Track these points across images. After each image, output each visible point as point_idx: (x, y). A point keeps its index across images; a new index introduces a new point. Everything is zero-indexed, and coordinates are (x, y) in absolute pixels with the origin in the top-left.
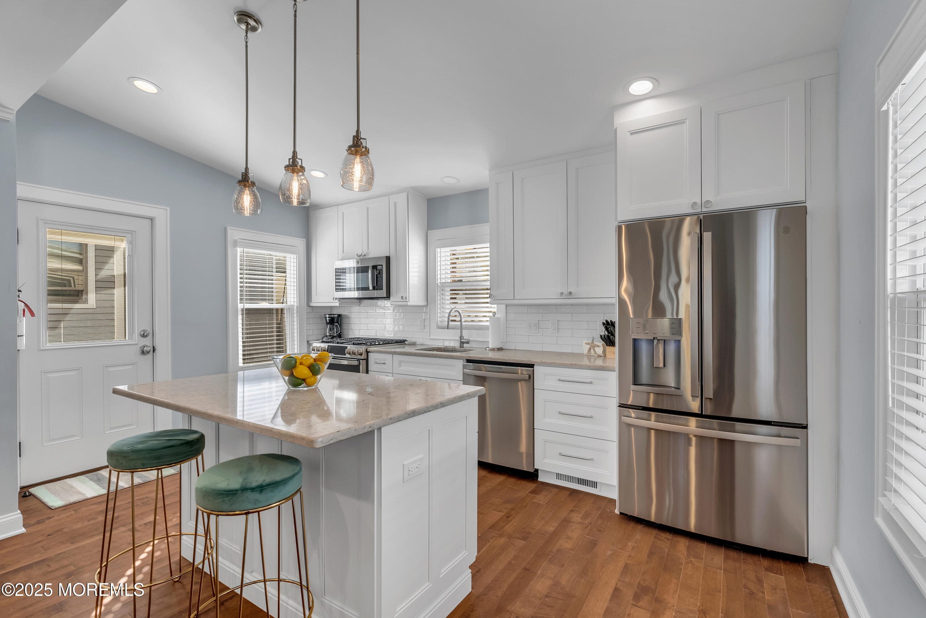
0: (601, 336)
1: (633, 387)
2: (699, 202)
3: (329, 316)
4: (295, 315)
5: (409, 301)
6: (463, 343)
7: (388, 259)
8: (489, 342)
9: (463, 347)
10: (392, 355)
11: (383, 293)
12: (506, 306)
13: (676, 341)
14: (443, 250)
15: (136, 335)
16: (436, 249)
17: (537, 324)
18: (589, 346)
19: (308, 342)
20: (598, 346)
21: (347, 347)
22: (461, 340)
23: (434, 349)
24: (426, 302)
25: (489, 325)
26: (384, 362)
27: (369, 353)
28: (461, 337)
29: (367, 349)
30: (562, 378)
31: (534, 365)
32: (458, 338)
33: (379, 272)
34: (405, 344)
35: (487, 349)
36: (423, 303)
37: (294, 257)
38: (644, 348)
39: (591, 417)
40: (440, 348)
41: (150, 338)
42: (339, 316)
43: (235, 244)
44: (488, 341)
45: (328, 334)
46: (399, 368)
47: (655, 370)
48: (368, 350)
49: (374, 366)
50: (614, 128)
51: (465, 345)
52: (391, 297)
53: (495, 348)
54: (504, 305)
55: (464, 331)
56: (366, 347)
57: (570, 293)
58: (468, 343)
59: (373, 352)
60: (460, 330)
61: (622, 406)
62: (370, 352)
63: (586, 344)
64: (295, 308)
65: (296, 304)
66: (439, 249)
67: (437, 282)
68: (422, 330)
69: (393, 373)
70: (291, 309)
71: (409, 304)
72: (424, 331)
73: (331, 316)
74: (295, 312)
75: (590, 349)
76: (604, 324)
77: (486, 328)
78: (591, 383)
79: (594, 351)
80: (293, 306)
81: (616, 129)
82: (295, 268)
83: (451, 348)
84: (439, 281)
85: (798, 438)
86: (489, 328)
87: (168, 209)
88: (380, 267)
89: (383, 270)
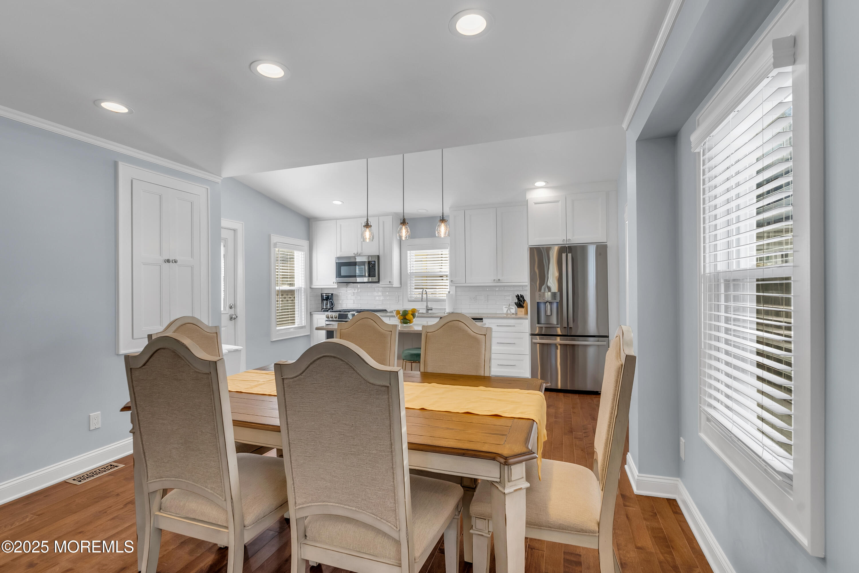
0: (515, 303)
1: (538, 325)
2: (566, 239)
3: (326, 295)
4: (303, 294)
6: (429, 310)
7: (378, 256)
10: (389, 318)
11: (375, 279)
12: (456, 287)
13: (556, 302)
14: (411, 252)
15: (228, 308)
17: (475, 298)
18: (507, 309)
19: (310, 313)
20: (512, 309)
22: (427, 308)
24: (400, 285)
30: (498, 325)
31: (482, 318)
32: (425, 307)
33: (373, 265)
35: (446, 313)
36: (399, 286)
37: (302, 253)
38: (542, 306)
39: (514, 344)
41: (233, 309)
42: (332, 294)
43: (275, 245)
44: (445, 308)
45: (325, 307)
47: (548, 317)
50: (527, 199)
51: (430, 311)
52: (380, 282)
54: (455, 287)
55: (428, 303)
57: (499, 280)
58: (432, 310)
60: (426, 302)
61: (532, 335)
63: (505, 307)
64: (303, 289)
65: (303, 287)
66: (409, 252)
67: (407, 272)
68: (396, 303)
70: (299, 290)
71: (394, 286)
72: (398, 303)
73: (327, 295)
74: (303, 292)
75: (508, 310)
76: (516, 296)
77: (443, 300)
78: (514, 326)
79: (510, 311)
80: (301, 288)
81: (528, 200)
82: (303, 261)
84: (409, 271)
85: (605, 341)
86: (446, 300)
87: (244, 223)
88: (373, 262)
89: (375, 264)
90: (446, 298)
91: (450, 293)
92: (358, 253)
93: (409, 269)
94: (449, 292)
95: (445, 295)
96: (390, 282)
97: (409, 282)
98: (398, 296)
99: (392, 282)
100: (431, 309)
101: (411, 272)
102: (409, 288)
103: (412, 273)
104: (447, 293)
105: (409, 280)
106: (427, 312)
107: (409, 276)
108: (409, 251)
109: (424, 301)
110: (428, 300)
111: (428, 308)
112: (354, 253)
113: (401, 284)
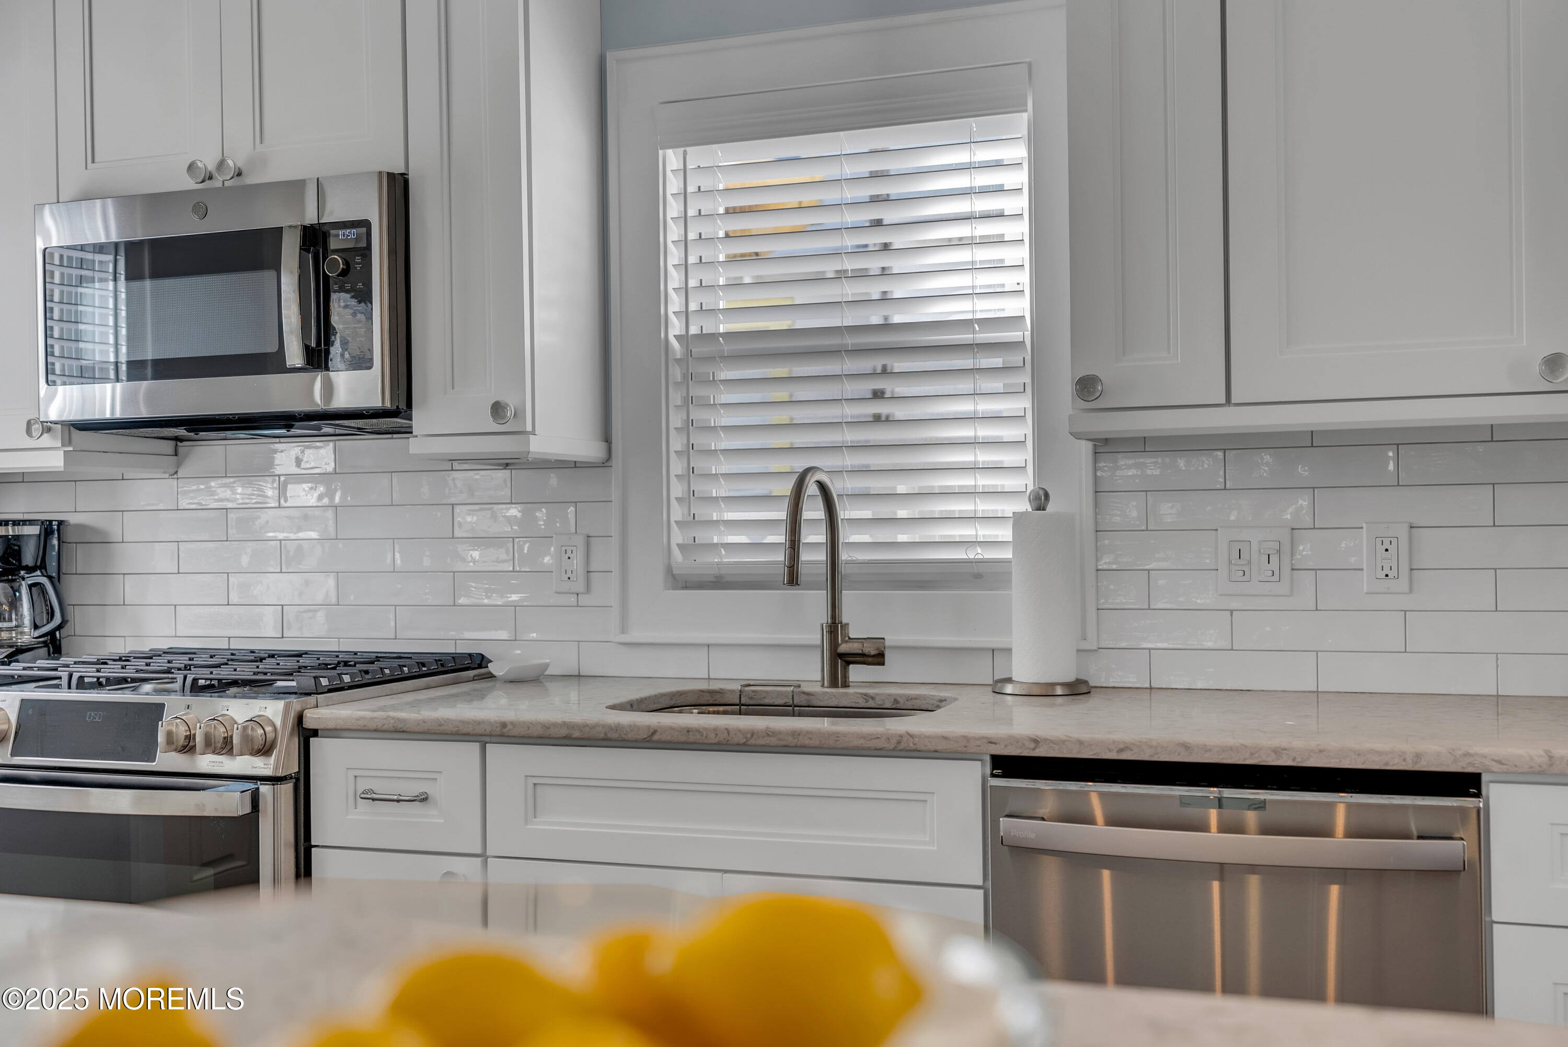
5: (533, 433)
6: (848, 659)
7: (400, 185)
8: (1010, 650)
9: (846, 685)
14: (698, 156)
16: (661, 152)
17: (1286, 548)
21: (162, 706)
22: (834, 644)
23: (679, 703)
25: (1007, 562)
26: (414, 789)
27: (313, 741)
28: (835, 628)
29: (300, 718)
32: (815, 636)
33: (347, 263)
34: (491, 676)
36: (589, 449)
40: (712, 692)
44: (1007, 646)
46: (526, 822)
48: (309, 724)
49: (350, 817)
51: (857, 673)
52: (415, 413)
53: (1053, 685)
55: (848, 597)
56: (296, 703)
58: (878, 659)
59: (335, 732)
60: (829, 594)
62: (315, 733)
66: (672, 159)
67: (663, 335)
69: (483, 856)
71: (539, 446)
72: (584, 600)
83: (779, 694)
84: (676, 327)
86: (1011, 572)
88: (352, 233)
89: (365, 252)
90: (1007, 554)
91: (1050, 508)
92: (221, 164)
93: (675, 303)
94: (1041, 500)
95: (1005, 533)
96: (497, 409)
97: (676, 420)
98: (580, 541)
99: (519, 414)
100: (870, 649)
101: (694, 330)
102: (677, 467)
103: (703, 337)
104: (1024, 506)
105: (676, 397)
106: (837, 679)
107: (677, 373)
108: (670, 152)
109: (812, 586)
110: (843, 569)
111: (844, 648)
112: (191, 167)
113: (607, 438)
